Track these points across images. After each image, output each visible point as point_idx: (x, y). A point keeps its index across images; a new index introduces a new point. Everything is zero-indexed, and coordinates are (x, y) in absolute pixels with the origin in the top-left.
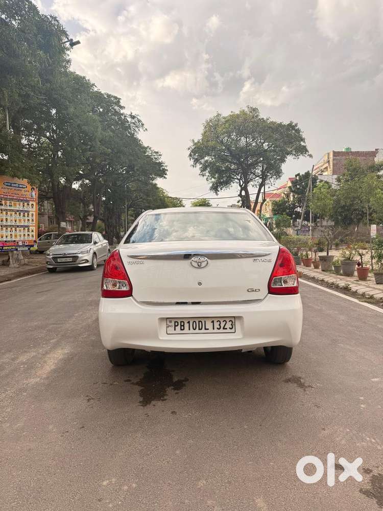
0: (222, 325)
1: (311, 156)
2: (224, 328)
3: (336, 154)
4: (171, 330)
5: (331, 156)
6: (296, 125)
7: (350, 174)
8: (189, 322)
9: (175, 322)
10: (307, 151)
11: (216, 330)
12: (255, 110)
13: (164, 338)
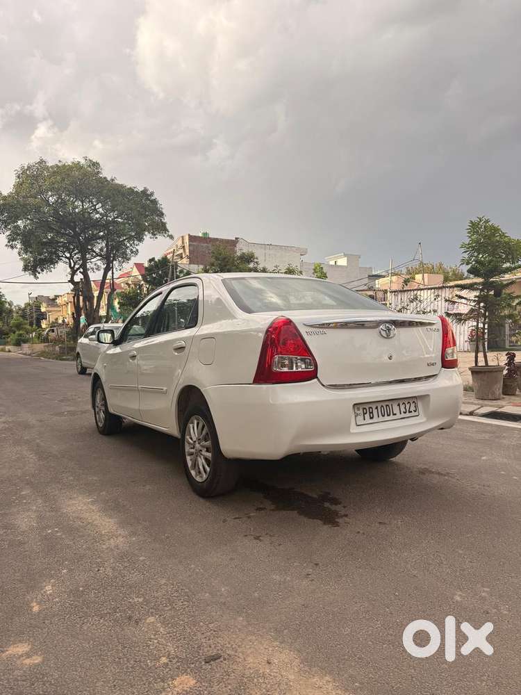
0: (407, 408)
1: (171, 237)
2: (410, 412)
3: (192, 238)
4: (360, 418)
5: (187, 240)
6: (152, 194)
7: (220, 264)
8: (377, 408)
9: (364, 409)
10: (166, 230)
11: (403, 415)
12: (96, 165)
13: (355, 431)
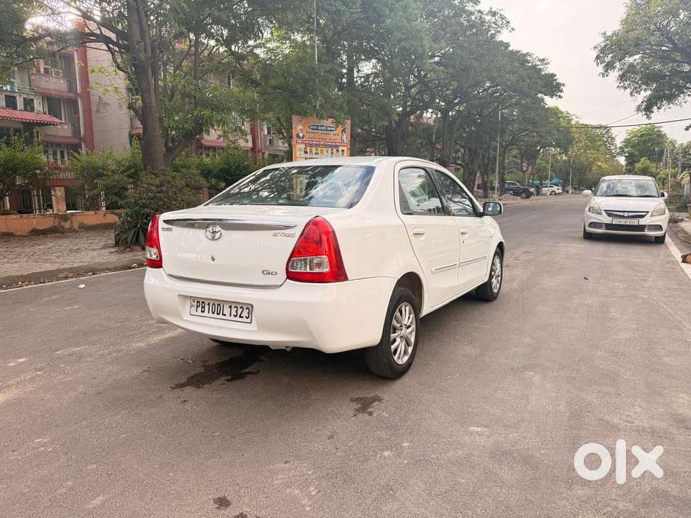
0: (239, 313)
2: (240, 317)
4: (194, 312)
8: (209, 304)
9: (198, 302)
11: (232, 318)
13: (188, 319)
